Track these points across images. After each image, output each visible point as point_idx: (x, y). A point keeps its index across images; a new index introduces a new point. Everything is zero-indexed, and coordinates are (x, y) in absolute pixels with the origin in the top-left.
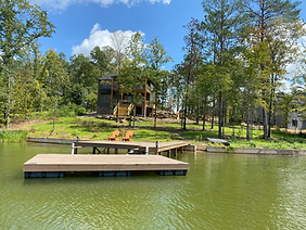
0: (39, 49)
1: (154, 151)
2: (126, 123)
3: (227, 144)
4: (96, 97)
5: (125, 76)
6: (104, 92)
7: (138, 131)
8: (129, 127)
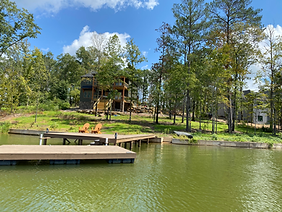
0: (29, 48)
1: (113, 142)
2: (103, 116)
3: (190, 137)
4: (79, 92)
5: (101, 74)
6: (86, 88)
7: (114, 124)
8: (107, 120)
